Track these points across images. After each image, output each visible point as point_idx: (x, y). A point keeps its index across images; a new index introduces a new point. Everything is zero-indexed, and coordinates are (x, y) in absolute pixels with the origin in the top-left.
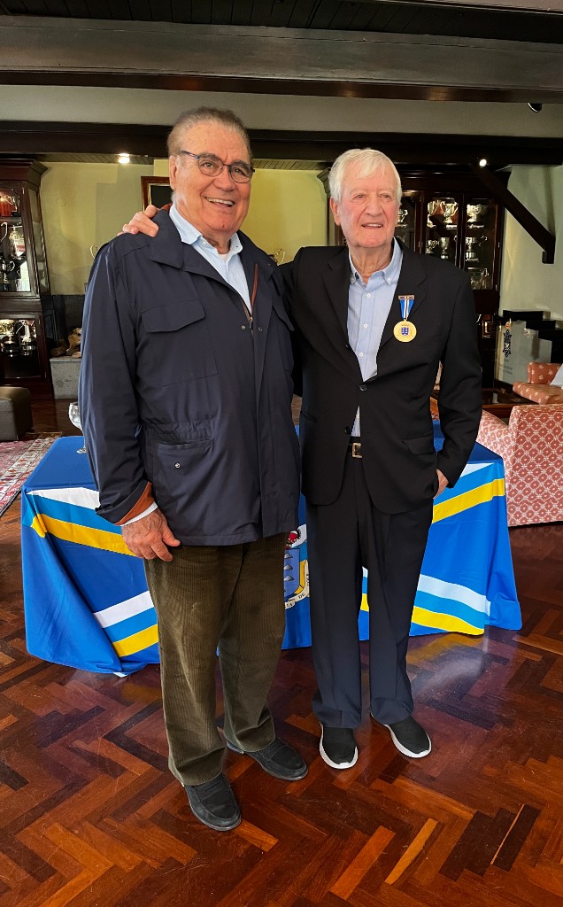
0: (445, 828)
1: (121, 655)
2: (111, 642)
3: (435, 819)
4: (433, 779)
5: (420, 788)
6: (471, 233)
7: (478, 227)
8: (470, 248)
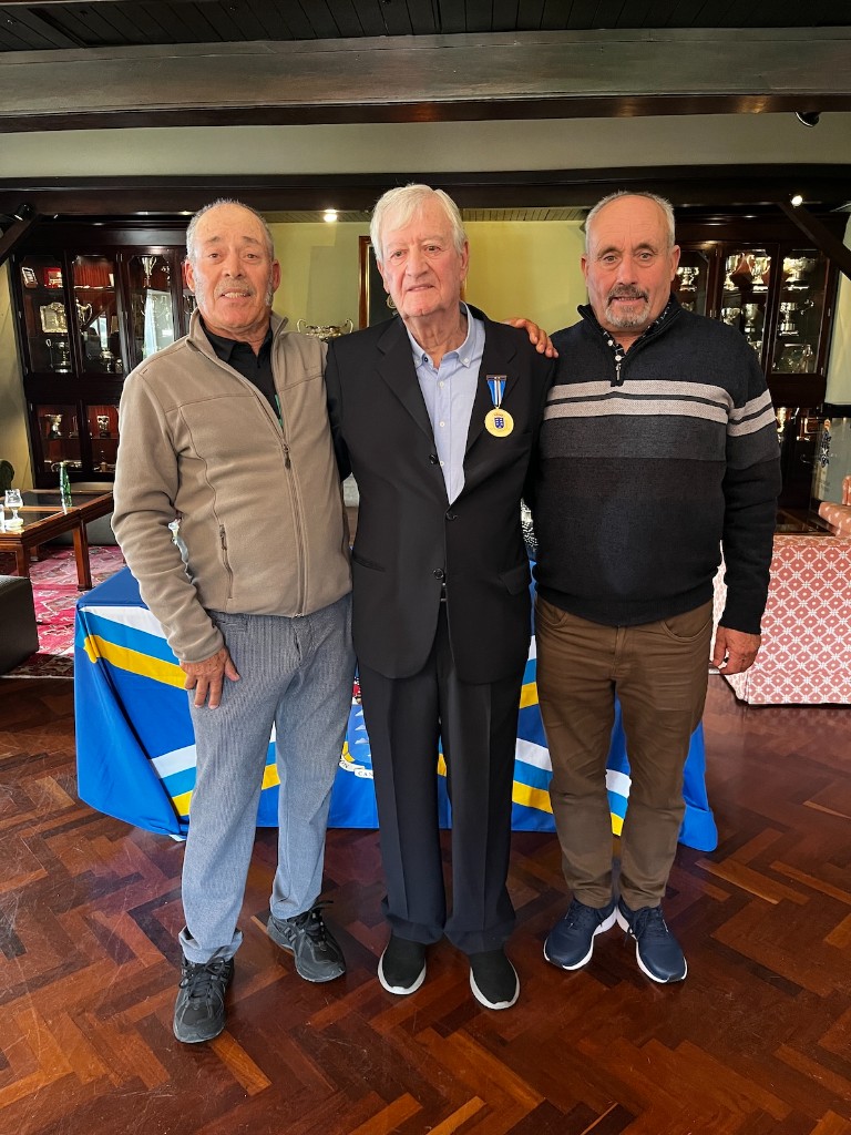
0: (492, 1115)
1: (181, 814)
2: (169, 797)
3: (483, 1098)
4: (503, 1042)
5: (480, 1052)
6: (789, 297)
7: (801, 288)
8: (787, 317)
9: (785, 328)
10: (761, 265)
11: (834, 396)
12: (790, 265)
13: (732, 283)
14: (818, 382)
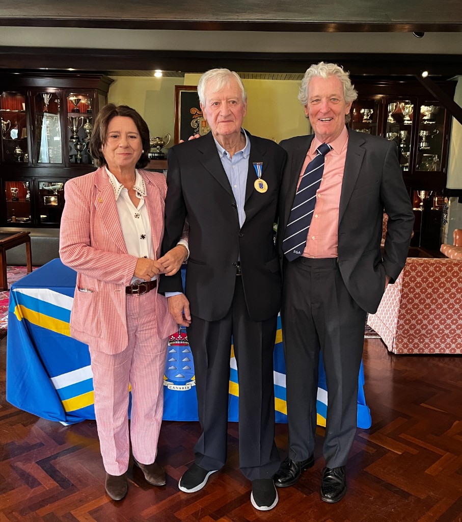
1: (67, 411)
2: (61, 400)
6: (425, 128)
7: (431, 123)
8: (424, 139)
9: (423, 145)
10: (408, 109)
11: (451, 185)
12: (424, 109)
13: (392, 119)
14: (442, 176)
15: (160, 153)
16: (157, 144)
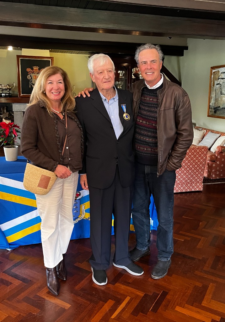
0: (133, 299)
1: (9, 242)
2: (5, 237)
3: (130, 296)
4: (130, 283)
5: (124, 286)
13: (134, 76)
15: (9, 93)
16: (8, 89)
